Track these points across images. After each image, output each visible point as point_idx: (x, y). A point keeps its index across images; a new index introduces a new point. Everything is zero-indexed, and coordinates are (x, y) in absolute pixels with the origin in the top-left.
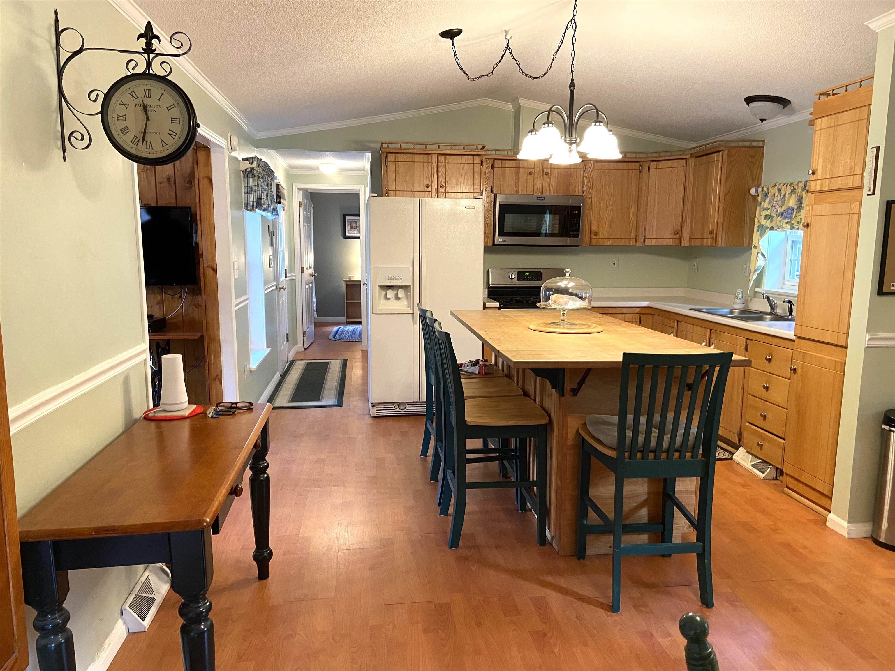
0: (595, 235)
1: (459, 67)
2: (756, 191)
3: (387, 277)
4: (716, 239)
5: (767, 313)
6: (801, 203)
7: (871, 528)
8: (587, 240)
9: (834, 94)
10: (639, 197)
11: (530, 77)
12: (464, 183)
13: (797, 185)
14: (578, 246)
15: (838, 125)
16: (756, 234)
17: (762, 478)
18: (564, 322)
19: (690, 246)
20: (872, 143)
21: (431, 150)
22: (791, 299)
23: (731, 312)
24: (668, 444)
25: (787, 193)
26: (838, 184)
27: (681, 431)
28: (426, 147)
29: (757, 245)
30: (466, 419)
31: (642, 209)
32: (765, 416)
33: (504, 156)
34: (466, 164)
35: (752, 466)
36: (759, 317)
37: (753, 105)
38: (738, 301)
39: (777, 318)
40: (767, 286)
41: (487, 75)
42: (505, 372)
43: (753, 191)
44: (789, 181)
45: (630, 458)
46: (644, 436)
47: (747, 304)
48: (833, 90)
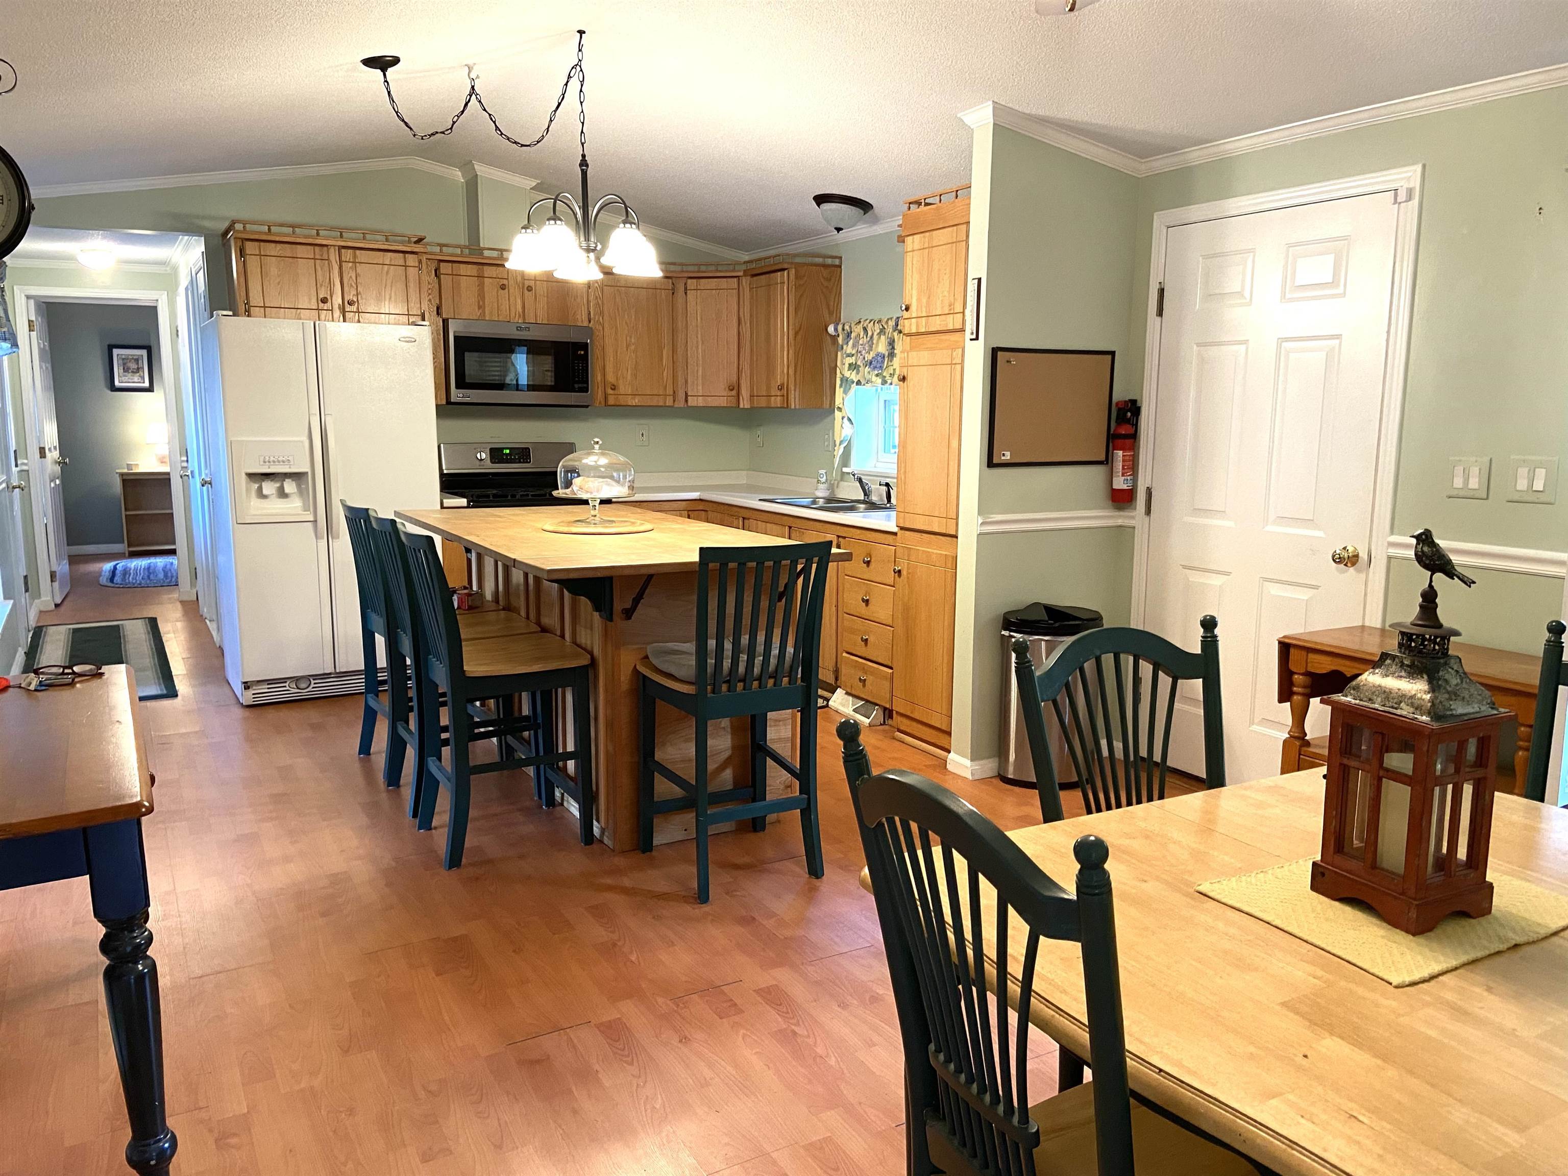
0: (612, 389)
1: (398, 116)
2: (836, 330)
3: (262, 459)
4: (787, 398)
5: (858, 501)
6: (893, 348)
7: (997, 764)
8: (600, 395)
9: (927, 204)
10: (674, 331)
11: (515, 143)
12: (390, 298)
13: (887, 322)
14: (587, 407)
15: (932, 247)
16: (839, 392)
17: (867, 725)
18: (595, 518)
19: (752, 408)
20: (973, 274)
21: (326, 238)
22: (888, 480)
23: (814, 502)
24: (760, 668)
25: (875, 334)
26: (936, 324)
27: (775, 652)
28: (318, 234)
29: (841, 406)
30: (465, 668)
31: (680, 351)
32: (867, 640)
33: (457, 256)
34: (392, 267)
35: (854, 710)
36: (850, 506)
37: (826, 206)
38: (821, 486)
39: (873, 506)
40: (856, 465)
41: (443, 133)
42: (501, 603)
43: (831, 329)
44: (877, 318)
45: (713, 692)
46: (730, 661)
47: (833, 492)
48: (925, 199)
